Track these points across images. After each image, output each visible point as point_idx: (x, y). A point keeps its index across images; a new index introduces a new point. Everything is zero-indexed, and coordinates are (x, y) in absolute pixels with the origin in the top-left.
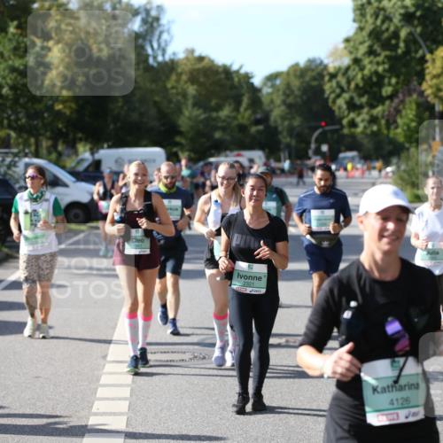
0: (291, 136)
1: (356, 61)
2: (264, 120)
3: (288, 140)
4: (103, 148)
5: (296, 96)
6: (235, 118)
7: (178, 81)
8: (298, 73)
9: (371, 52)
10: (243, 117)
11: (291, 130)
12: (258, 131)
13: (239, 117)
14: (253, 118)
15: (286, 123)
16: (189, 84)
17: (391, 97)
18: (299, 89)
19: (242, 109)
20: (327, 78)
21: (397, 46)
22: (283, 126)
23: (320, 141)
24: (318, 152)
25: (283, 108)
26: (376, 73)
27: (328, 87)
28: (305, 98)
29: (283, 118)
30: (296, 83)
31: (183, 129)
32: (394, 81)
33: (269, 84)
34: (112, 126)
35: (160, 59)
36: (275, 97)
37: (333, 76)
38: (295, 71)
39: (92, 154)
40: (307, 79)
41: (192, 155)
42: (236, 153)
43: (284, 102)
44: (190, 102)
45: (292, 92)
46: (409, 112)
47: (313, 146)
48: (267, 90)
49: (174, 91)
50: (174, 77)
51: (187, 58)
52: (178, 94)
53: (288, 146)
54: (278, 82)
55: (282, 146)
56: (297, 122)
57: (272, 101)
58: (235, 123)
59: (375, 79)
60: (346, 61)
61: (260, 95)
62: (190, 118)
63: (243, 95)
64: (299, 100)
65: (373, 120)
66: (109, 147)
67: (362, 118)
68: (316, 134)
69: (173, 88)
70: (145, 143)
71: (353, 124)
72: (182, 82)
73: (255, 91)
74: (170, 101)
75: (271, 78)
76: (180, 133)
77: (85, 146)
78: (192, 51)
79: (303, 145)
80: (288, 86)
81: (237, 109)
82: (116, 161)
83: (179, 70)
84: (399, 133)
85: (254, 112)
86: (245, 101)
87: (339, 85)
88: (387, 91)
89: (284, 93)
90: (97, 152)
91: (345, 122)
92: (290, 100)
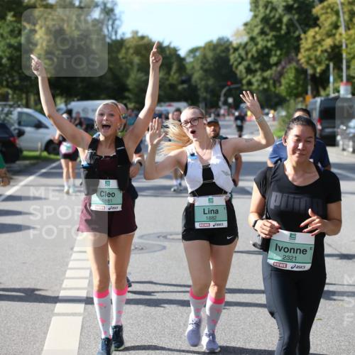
0: (207, 92)
1: (252, 39)
2: (188, 80)
3: (205, 95)
4: (74, 101)
5: (210, 64)
6: (167, 79)
7: (126, 53)
8: (212, 47)
9: (262, 33)
10: (173, 79)
11: (207, 88)
12: (184, 89)
13: (170, 78)
14: (180, 79)
15: (203, 83)
16: (134, 55)
17: (277, 64)
18: (212, 59)
19: (172, 73)
20: (231, 51)
21: (280, 29)
22: (201, 85)
23: (227, 96)
24: (226, 103)
25: (201, 72)
26: (266, 47)
27: (233, 57)
28: (216, 65)
29: (201, 79)
30: (210, 55)
31: (131, 87)
32: (278, 53)
33: (192, 55)
34: (80, 85)
35: (114, 37)
36: (195, 64)
37: (236, 50)
38: (209, 46)
39: (66, 105)
40: (218, 51)
41: (137, 106)
42: (167, 104)
43: (202, 68)
44: (136, 68)
45: (208, 61)
46: (290, 75)
47: (222, 99)
48: (189, 60)
49: (124, 61)
50: (123, 51)
51: (133, 37)
52: (127, 63)
53: (205, 99)
54: (198, 54)
55: (200, 99)
56: (211, 82)
57: (193, 68)
58: (167, 83)
59: (265, 51)
60: (245, 39)
61: (184, 63)
62: (135, 80)
63: (173, 63)
64: (212, 66)
65: (264, 80)
66: (78, 100)
67: (256, 79)
68: (224, 91)
69: (123, 58)
70: (103, 97)
71: (250, 83)
72: (130, 55)
73: (181, 60)
74: (121, 68)
75: (193, 51)
76: (128, 90)
77: (61, 100)
78: (136, 32)
79: (215, 99)
80: (204, 56)
81: (168, 73)
82: (83, 110)
83: (128, 46)
84: (282, 90)
85: (181, 75)
86: (174, 68)
87: (240, 56)
88: (273, 60)
89: (202, 62)
90: (69, 103)
91: (244, 82)
92: (206, 66)
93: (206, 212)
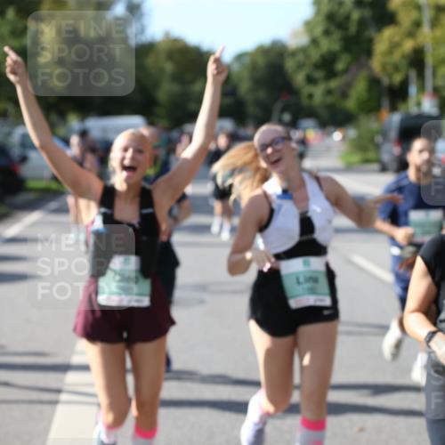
2: (233, 92)
9: (327, 33)
17: (346, 71)
24: (280, 120)
33: (238, 62)
46: (360, 88)
47: (276, 114)
48: (236, 68)
51: (164, 41)
60: (303, 40)
71: (311, 96)
84: (351, 104)
88: (340, 66)
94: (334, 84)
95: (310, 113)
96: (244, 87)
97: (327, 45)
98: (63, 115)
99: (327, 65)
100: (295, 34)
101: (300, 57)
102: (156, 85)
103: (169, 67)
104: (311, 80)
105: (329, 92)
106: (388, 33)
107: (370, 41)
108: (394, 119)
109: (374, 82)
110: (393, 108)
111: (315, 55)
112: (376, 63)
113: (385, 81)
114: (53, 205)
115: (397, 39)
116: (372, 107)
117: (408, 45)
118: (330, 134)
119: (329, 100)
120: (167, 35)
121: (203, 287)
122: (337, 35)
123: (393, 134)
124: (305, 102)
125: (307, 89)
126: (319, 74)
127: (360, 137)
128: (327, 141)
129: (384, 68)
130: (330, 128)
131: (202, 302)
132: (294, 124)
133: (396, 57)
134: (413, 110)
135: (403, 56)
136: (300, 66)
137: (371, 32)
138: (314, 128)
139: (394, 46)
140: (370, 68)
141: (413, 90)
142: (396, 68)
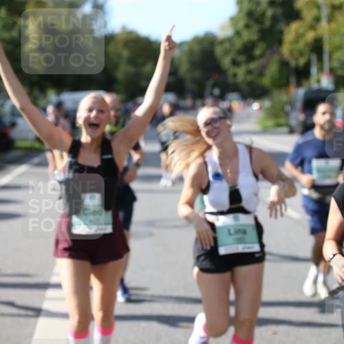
1: (238, 33)
8: (198, 41)
9: (247, 26)
16: (123, 49)
17: (262, 56)
22: (188, 77)
23: (214, 86)
24: (212, 94)
27: (219, 51)
30: (197, 48)
37: (222, 42)
43: (189, 60)
46: (273, 69)
51: (121, 34)
56: (198, 74)
60: (229, 32)
67: (241, 72)
68: (210, 83)
71: (235, 75)
88: (258, 52)
91: (230, 73)
93: (232, 232)
94: (253, 66)
95: (235, 88)
96: (184, 69)
97: (247, 36)
98: (43, 91)
99: (247, 51)
100: (223, 28)
101: (227, 45)
102: (116, 67)
103: (125, 53)
104: (235, 63)
105: (249, 72)
106: (295, 27)
107: (281, 33)
108: (300, 93)
109: (284, 64)
110: (299, 84)
111: (238, 44)
112: (286, 50)
113: (293, 63)
114: (36, 160)
115: (301, 30)
116: (282, 84)
117: (310, 36)
118: (250, 105)
119: (250, 78)
120: (124, 28)
121: (152, 223)
122: (255, 28)
123: (299, 105)
124: (230, 80)
125: (232, 70)
126: (241, 58)
127: (273, 107)
128: (248, 110)
129: (291, 53)
130: (250, 100)
131: (151, 235)
132: (222, 97)
133: (301, 45)
134: (314, 86)
135: (307, 44)
136: (227, 52)
137: (281, 26)
138: (238, 100)
139: (299, 36)
140: (280, 54)
141: (314, 70)
142: (301, 54)
